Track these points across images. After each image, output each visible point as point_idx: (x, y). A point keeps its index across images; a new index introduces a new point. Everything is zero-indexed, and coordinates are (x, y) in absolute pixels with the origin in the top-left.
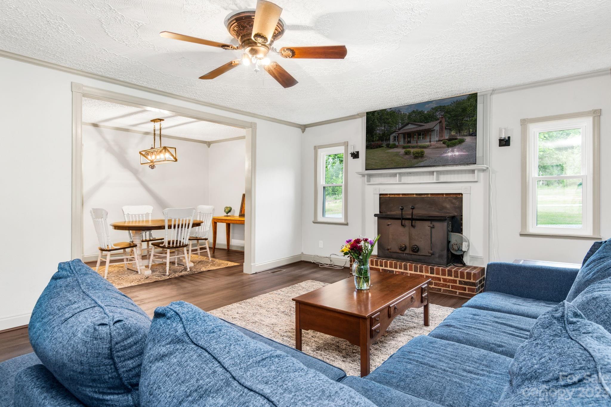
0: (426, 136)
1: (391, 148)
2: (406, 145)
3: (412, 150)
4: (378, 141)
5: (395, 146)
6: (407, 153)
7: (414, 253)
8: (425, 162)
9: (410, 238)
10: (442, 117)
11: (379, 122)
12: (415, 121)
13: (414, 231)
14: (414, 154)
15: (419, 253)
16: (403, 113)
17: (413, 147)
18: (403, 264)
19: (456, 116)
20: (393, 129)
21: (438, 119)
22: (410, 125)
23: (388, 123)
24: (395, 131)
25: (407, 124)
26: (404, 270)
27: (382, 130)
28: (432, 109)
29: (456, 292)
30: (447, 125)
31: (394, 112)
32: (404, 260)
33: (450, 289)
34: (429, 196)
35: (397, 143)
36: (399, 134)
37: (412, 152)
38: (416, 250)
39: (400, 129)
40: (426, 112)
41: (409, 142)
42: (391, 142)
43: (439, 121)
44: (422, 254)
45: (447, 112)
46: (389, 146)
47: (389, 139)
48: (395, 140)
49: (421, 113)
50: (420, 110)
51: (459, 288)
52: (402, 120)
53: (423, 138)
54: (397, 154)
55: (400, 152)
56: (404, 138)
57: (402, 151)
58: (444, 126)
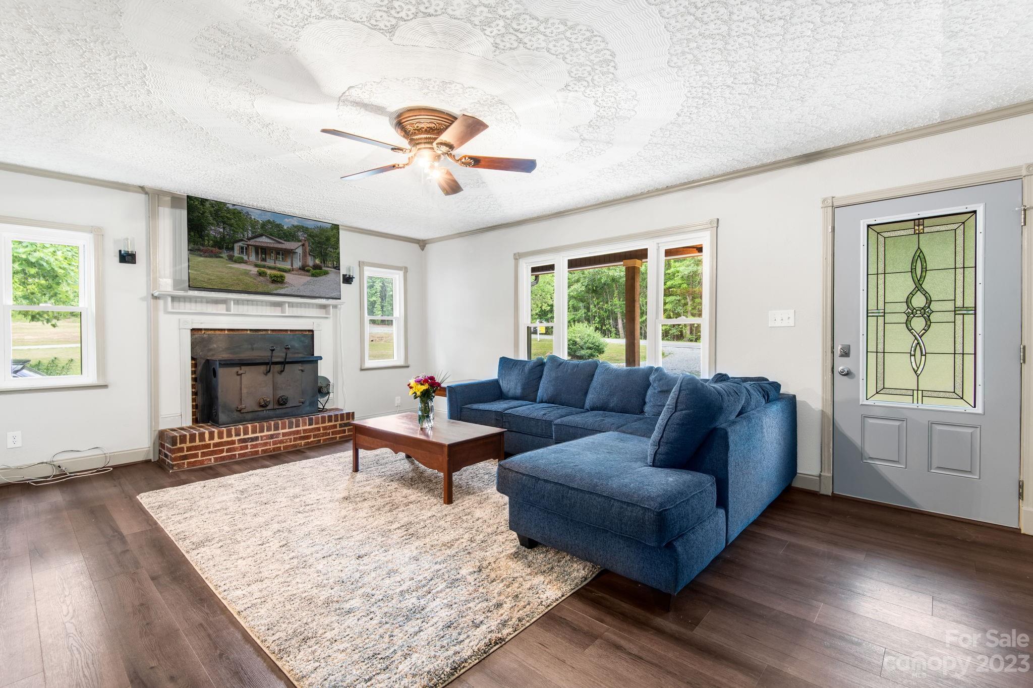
0: (286, 257)
1: (236, 262)
2: (259, 262)
3: (269, 272)
4: (212, 246)
5: (241, 261)
6: (261, 274)
7: (281, 407)
8: (286, 289)
9: (275, 388)
10: (305, 240)
11: (214, 219)
12: (271, 235)
13: (280, 379)
14: (271, 277)
15: (287, 405)
16: (254, 219)
17: (270, 268)
18: (273, 423)
19: (319, 243)
20: (240, 236)
21: (300, 241)
22: (264, 237)
23: (231, 225)
24: (242, 240)
25: (261, 235)
26: (274, 430)
27: (220, 232)
28: (293, 225)
29: (336, 437)
30: (311, 251)
31: (240, 213)
32: (267, 419)
33: (331, 436)
34: (269, 332)
35: (245, 258)
36: (248, 245)
37: (268, 273)
38: (282, 402)
39: (249, 239)
40: (285, 228)
41: (264, 260)
42: (236, 254)
43: (300, 244)
44: (291, 405)
45: (310, 236)
46: (231, 258)
47: (232, 249)
48: (242, 252)
49: (279, 226)
50: (278, 222)
51: (339, 432)
52: (253, 227)
53: (283, 259)
54: (247, 273)
55: (250, 271)
56: (257, 253)
57: (254, 270)
58: (307, 250)
